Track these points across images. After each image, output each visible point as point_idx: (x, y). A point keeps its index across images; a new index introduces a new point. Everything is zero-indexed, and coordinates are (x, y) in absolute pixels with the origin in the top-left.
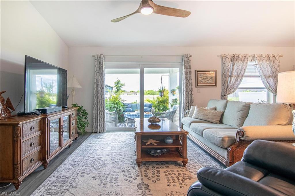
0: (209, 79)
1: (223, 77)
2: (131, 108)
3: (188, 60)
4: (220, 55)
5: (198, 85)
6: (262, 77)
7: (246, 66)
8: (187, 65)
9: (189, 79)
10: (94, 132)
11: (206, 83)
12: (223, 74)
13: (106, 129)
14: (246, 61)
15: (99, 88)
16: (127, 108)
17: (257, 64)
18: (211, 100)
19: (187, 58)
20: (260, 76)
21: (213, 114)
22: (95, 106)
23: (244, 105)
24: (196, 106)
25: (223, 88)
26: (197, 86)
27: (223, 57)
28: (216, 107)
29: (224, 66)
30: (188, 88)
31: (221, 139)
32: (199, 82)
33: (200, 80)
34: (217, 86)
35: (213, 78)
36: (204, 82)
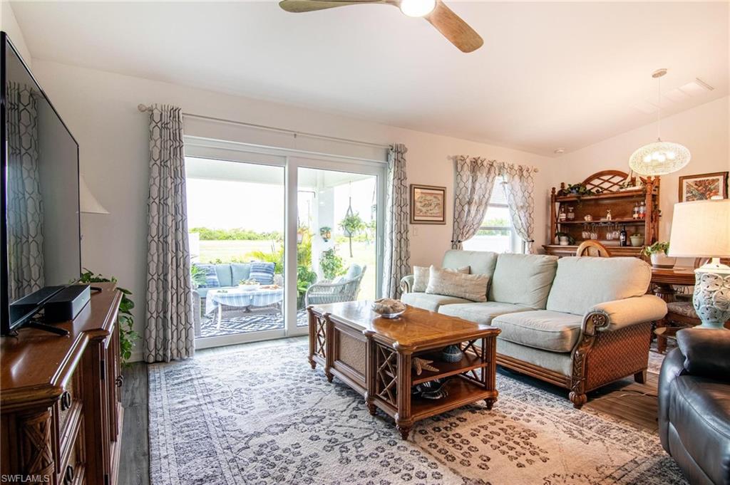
0: (433, 205)
1: (457, 204)
2: (216, 277)
3: (402, 158)
4: (451, 155)
5: (416, 218)
6: (511, 207)
7: (493, 184)
8: (400, 171)
9: (402, 205)
10: (152, 359)
12: (456, 197)
13: (194, 345)
14: (493, 174)
15: (170, 218)
16: (208, 277)
17: (506, 181)
18: (447, 252)
19: (400, 155)
20: (507, 206)
21: (474, 282)
22: (155, 277)
23: (545, 262)
24: (432, 266)
25: (456, 227)
26: (413, 222)
27: (459, 162)
28: (470, 267)
29: (459, 181)
30: (401, 224)
31: (558, 334)
32: (417, 212)
33: (419, 207)
34: (446, 221)
35: (439, 205)
36: (425, 213)
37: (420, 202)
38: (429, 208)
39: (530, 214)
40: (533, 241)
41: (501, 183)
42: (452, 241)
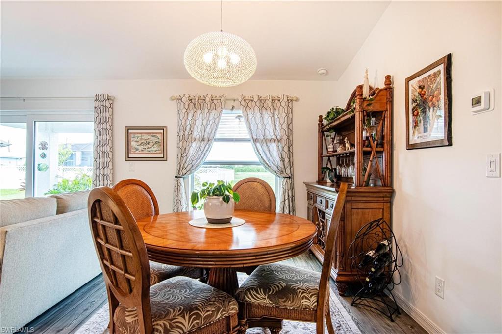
5: (130, 156)
7: (219, 120)
11: (146, 152)
26: (127, 159)
32: (131, 150)
33: (134, 146)
34: (167, 159)
35: (159, 143)
36: (142, 150)
37: (136, 141)
38: (146, 147)
39: (289, 147)
40: (290, 177)
41: (236, 117)
42: (176, 177)
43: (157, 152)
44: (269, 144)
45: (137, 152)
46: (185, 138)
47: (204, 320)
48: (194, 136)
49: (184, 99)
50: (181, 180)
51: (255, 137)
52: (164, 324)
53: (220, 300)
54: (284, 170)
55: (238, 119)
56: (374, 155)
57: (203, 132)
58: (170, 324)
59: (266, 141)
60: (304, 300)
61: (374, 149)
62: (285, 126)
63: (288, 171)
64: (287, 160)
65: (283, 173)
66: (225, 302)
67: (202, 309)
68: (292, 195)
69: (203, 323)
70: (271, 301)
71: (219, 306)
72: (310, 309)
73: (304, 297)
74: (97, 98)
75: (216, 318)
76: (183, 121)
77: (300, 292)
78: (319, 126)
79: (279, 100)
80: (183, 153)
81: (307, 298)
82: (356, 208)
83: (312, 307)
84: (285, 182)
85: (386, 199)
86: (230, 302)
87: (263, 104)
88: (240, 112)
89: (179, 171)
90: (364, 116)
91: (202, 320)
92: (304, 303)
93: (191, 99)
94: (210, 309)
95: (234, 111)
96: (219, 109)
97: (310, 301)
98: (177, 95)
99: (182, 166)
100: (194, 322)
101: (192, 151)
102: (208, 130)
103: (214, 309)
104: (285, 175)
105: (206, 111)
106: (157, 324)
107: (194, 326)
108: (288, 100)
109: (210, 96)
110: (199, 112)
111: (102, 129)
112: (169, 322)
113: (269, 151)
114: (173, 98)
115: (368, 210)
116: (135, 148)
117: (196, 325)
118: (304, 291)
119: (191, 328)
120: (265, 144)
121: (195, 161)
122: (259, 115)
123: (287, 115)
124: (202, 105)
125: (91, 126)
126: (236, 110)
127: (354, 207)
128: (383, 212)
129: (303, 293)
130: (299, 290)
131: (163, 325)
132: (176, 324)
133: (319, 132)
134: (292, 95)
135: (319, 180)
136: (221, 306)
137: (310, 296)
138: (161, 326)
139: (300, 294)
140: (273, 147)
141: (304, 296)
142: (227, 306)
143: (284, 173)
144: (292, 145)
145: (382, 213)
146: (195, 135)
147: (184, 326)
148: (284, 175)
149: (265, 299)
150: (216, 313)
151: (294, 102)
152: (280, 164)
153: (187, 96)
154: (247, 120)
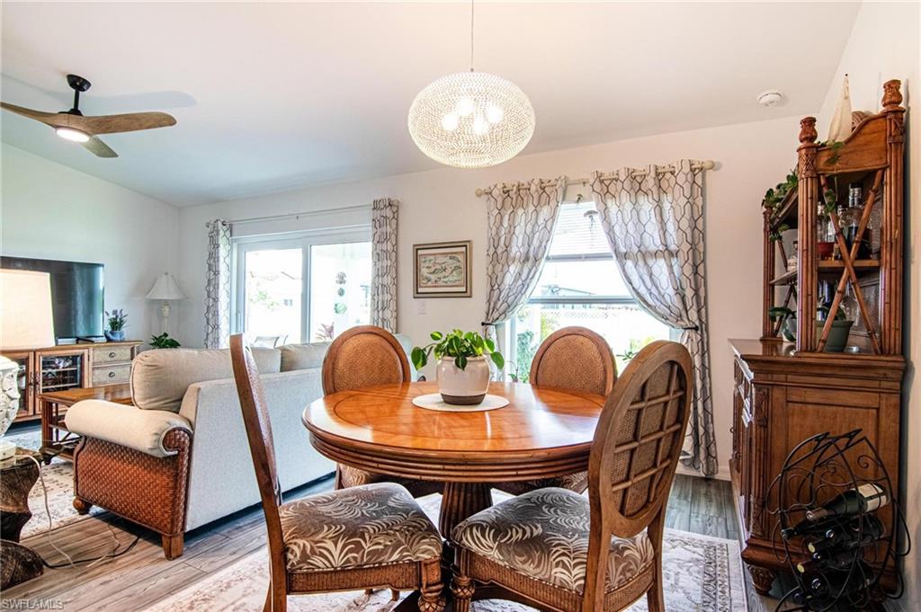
0: (449, 270)
5: (420, 290)
11: (440, 283)
20: (611, 256)
26: (416, 296)
32: (421, 282)
33: (426, 274)
34: (471, 292)
35: (460, 268)
36: (436, 281)
37: (428, 267)
38: (441, 275)
39: (695, 267)
40: (696, 329)
41: (585, 215)
42: (483, 324)
43: (457, 283)
44: (651, 262)
45: (430, 284)
46: (499, 257)
47: (367, 556)
48: (512, 255)
49: (496, 193)
50: (492, 329)
51: (623, 250)
52: (304, 545)
53: (408, 531)
54: (684, 313)
55: (587, 218)
56: (849, 277)
57: (526, 246)
58: (312, 548)
59: (645, 255)
60: (560, 569)
61: (849, 263)
62: (685, 224)
63: (693, 315)
64: (689, 293)
65: (682, 320)
66: (414, 537)
67: (370, 538)
68: (703, 365)
69: (365, 560)
70: (502, 554)
71: (399, 541)
72: (570, 590)
73: (561, 564)
74: (376, 206)
75: (389, 558)
76: (494, 228)
77: (557, 551)
78: (765, 218)
79: (673, 173)
80: (494, 283)
81: (565, 566)
82: (798, 400)
83: (575, 586)
84: (686, 339)
85: (885, 384)
86: (424, 538)
87: (640, 184)
88: (591, 205)
89: (488, 314)
90: (820, 188)
91: (363, 556)
92: (558, 575)
93: (508, 191)
94: (382, 541)
95: (581, 204)
96: (553, 203)
97: (571, 574)
98: (484, 187)
99: (492, 306)
100: (349, 555)
101: (509, 280)
102: (535, 243)
103: (390, 543)
104: (686, 323)
105: (531, 208)
106: (295, 544)
107: (348, 561)
108: (692, 170)
109: (537, 182)
110: (520, 211)
111: (382, 250)
112: (313, 544)
113: (651, 275)
114: (479, 192)
115: (834, 408)
116: (427, 278)
117: (352, 560)
118: (566, 551)
119: (344, 564)
120: (641, 263)
121: (513, 297)
122: (628, 206)
123: (691, 201)
124: (525, 199)
125: (367, 247)
126: (586, 200)
127: (794, 398)
128: (878, 416)
129: (564, 554)
130: (558, 548)
131: (302, 545)
132: (321, 550)
133: (765, 230)
134: (700, 158)
135: (765, 334)
136: (403, 541)
137: (572, 563)
138: (299, 547)
139: (554, 557)
140: (660, 267)
141: (562, 561)
142: (415, 543)
143: (685, 319)
144: (704, 261)
145: (875, 417)
146: (514, 252)
147: (333, 556)
148: (683, 323)
149: (492, 548)
150: (391, 549)
151: (708, 172)
152: (677, 302)
153: (500, 186)
154: (606, 219)
